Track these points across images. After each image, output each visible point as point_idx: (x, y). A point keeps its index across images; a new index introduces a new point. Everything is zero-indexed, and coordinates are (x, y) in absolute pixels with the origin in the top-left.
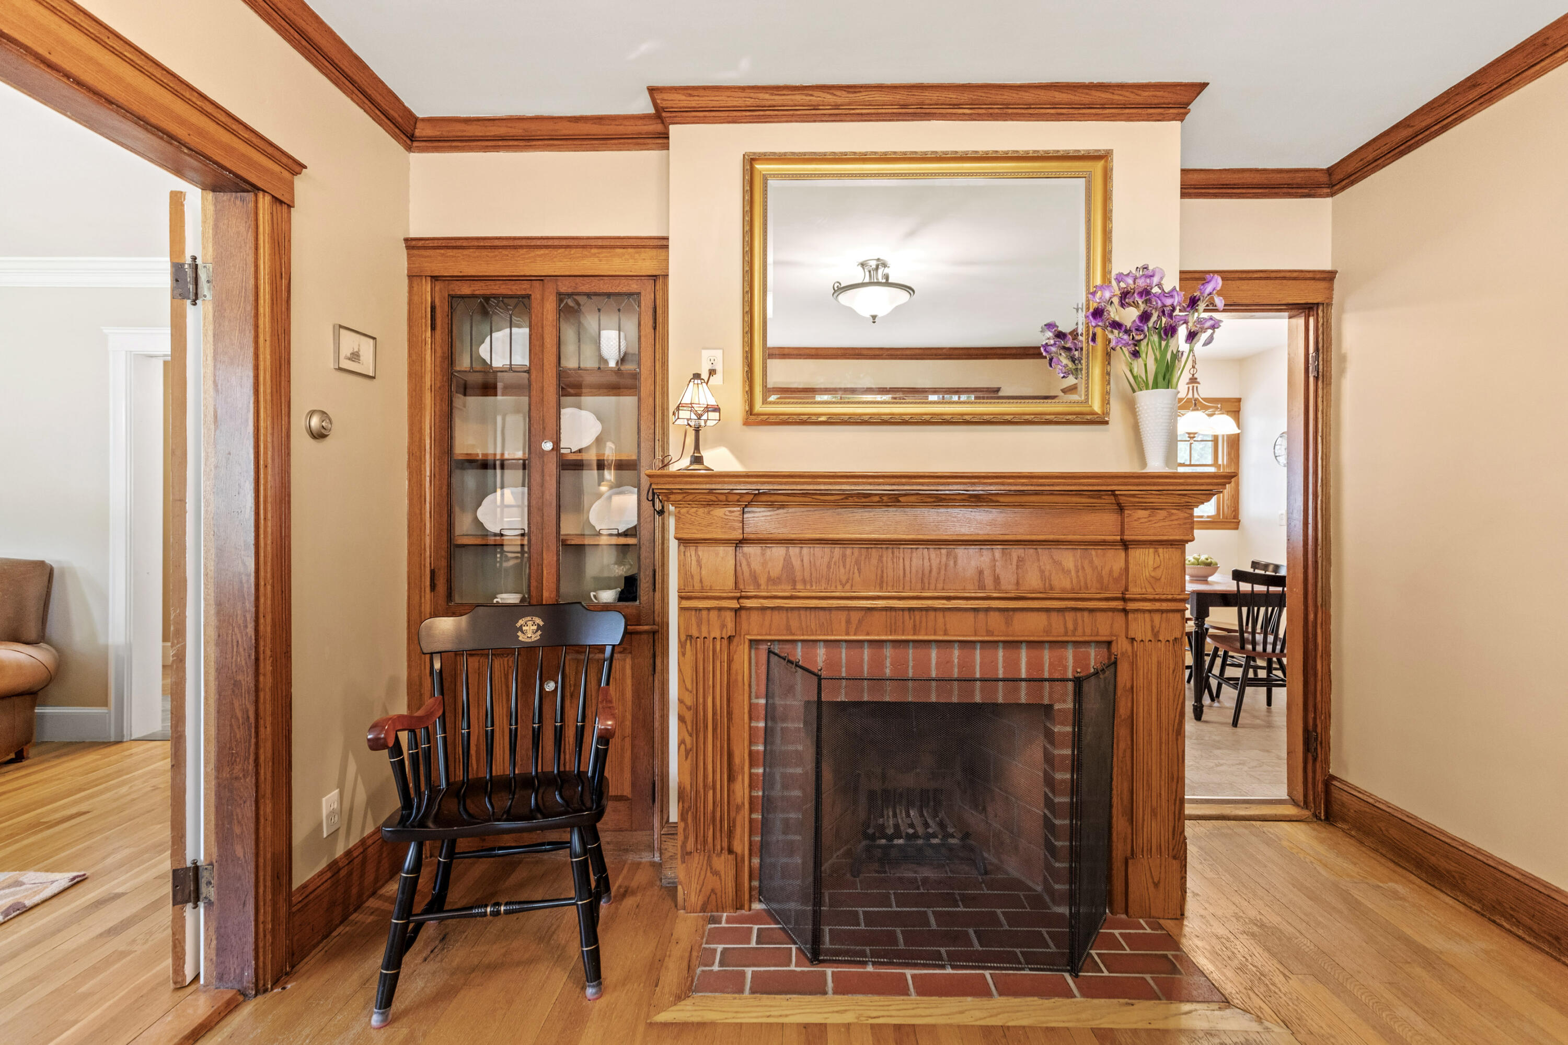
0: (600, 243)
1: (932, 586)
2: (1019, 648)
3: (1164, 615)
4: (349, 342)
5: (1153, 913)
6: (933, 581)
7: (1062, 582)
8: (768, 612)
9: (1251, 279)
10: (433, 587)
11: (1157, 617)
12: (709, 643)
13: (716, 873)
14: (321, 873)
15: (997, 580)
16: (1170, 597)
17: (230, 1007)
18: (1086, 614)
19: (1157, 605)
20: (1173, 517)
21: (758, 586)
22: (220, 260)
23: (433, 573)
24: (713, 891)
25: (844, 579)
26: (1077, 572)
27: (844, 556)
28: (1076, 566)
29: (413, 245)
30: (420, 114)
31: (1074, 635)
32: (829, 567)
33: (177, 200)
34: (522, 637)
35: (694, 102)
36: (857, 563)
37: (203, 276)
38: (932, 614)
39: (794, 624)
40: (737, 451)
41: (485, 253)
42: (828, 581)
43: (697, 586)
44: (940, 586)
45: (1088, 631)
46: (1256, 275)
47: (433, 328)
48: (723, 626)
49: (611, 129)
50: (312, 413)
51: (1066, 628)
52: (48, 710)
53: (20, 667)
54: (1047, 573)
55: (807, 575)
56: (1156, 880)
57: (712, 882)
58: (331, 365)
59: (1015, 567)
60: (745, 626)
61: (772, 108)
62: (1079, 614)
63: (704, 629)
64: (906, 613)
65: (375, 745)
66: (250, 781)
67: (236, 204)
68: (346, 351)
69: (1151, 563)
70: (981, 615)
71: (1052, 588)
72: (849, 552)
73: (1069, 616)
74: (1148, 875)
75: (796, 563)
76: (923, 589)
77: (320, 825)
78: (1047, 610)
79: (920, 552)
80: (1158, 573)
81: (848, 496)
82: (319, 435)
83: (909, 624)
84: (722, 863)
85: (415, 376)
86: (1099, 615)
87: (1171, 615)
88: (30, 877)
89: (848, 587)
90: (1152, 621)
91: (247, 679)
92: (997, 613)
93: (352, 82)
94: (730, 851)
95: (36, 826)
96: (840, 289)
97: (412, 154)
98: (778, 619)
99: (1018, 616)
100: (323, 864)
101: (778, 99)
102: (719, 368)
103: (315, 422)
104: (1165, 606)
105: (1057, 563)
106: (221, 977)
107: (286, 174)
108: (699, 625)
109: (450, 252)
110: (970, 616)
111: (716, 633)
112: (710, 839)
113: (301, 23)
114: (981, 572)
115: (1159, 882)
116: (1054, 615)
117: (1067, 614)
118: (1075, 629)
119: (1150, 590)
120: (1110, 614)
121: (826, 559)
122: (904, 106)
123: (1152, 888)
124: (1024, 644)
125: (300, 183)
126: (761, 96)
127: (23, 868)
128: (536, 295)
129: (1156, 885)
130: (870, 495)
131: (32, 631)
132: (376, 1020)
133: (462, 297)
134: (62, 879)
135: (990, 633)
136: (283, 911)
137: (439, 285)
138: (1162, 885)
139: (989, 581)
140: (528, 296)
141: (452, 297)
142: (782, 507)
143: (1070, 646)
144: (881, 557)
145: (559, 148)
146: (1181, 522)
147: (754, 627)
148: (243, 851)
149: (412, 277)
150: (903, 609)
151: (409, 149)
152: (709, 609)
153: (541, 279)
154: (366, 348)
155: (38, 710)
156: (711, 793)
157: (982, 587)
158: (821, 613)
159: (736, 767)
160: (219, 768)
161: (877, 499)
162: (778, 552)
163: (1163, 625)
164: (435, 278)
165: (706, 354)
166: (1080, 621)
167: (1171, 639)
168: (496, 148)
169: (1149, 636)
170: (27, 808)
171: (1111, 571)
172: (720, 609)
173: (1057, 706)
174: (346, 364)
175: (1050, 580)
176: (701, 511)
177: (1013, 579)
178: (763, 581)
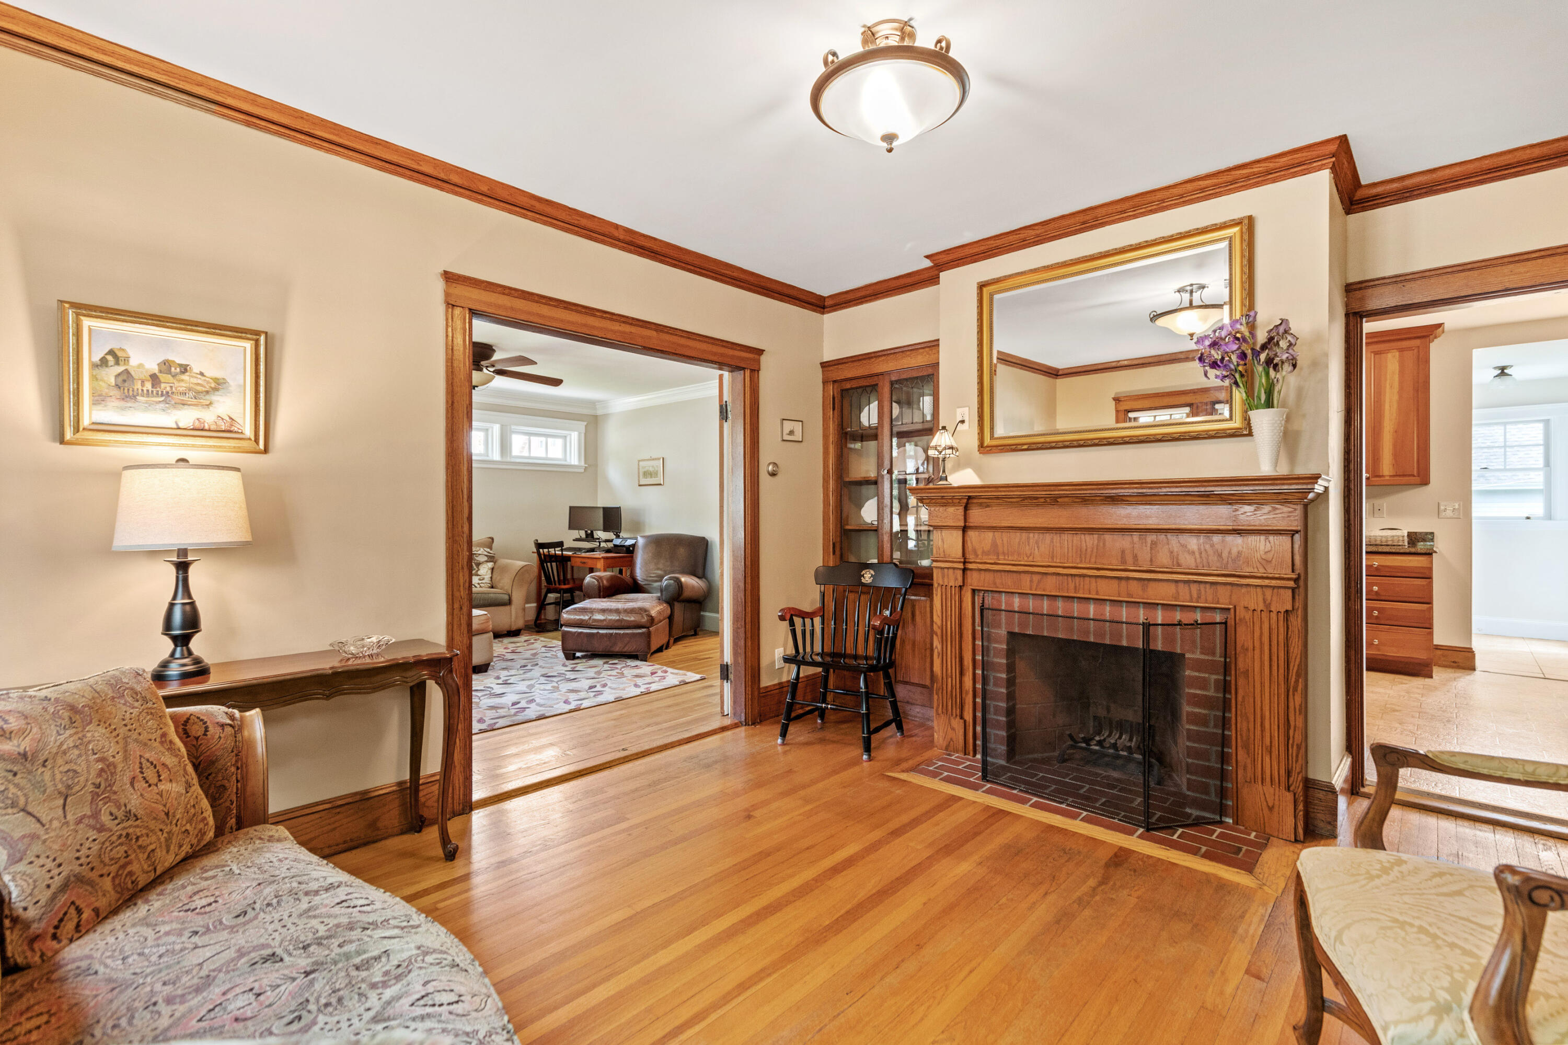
0: (910, 348)
1: (1088, 560)
2: (1156, 609)
3: (1275, 590)
4: (788, 426)
5: (1268, 830)
6: (1088, 556)
7: (1188, 561)
8: (983, 572)
9: (1528, 260)
10: (834, 553)
11: (1268, 592)
12: (949, 588)
13: (953, 729)
14: (774, 685)
15: (1135, 557)
16: (1277, 576)
17: (736, 726)
18: (1208, 586)
19: (1267, 582)
20: (1278, 511)
21: (977, 556)
22: (733, 402)
23: (834, 544)
24: (951, 739)
25: (1028, 553)
26: (1201, 553)
27: (1028, 538)
28: (1199, 549)
29: (825, 365)
30: (826, 294)
31: (1198, 602)
32: (1019, 544)
33: (721, 377)
34: (863, 580)
35: (951, 257)
36: (1037, 543)
37: (729, 409)
38: (1087, 579)
39: (998, 581)
40: (978, 471)
41: (855, 364)
42: (1019, 554)
43: (942, 555)
44: (1093, 560)
45: (1210, 598)
46: (1534, 255)
47: (834, 409)
48: (956, 579)
49: (917, 278)
50: (770, 464)
51: (1191, 596)
52: (707, 614)
53: (693, 587)
54: (1175, 554)
55: (1006, 549)
56: (1270, 805)
57: (951, 734)
58: (780, 439)
59: (1149, 548)
60: (969, 580)
61: (997, 248)
62: (1202, 586)
63: (946, 580)
64: (1070, 578)
65: (782, 618)
66: (743, 629)
67: (739, 375)
68: (786, 431)
69: (1262, 547)
70: (1123, 583)
71: (1179, 565)
72: (1031, 535)
73: (1194, 587)
74: (1263, 799)
75: (999, 542)
76: (1081, 561)
77: (774, 662)
78: (1177, 581)
79: (1079, 536)
80: (1269, 556)
81: (1025, 498)
82: (773, 474)
83: (1072, 586)
84: (957, 724)
85: (826, 437)
86: (1219, 587)
87: (1282, 591)
88: (689, 674)
89: (1031, 558)
90: (1264, 595)
91: (742, 585)
92: (1135, 582)
93: (789, 296)
94: (962, 717)
95: (696, 659)
96: (1155, 317)
97: (826, 316)
98: (989, 577)
99: (1152, 584)
100: (776, 682)
101: (999, 242)
102: (966, 419)
103: (770, 468)
104: (1274, 583)
105: (1184, 546)
106: (735, 714)
107: (756, 356)
108: (943, 577)
109: (840, 366)
110: (1115, 582)
111: (952, 583)
112: (950, 707)
113: (763, 284)
114: (1123, 552)
115: (1273, 807)
116: (1181, 585)
117: (1192, 585)
118: (1199, 597)
119: (1262, 570)
120: (1229, 587)
121: (1017, 540)
122: (1084, 223)
123: (1266, 811)
124: (1160, 607)
125: (763, 358)
126: (989, 242)
127: (688, 670)
128: (880, 384)
129: (1271, 809)
130: (1037, 498)
131: (700, 572)
132: (779, 741)
133: (847, 390)
134: (698, 677)
135: (1131, 596)
136: (756, 693)
137: (836, 385)
138: (1276, 809)
139: (1130, 559)
140: (877, 385)
141: (842, 390)
142: (988, 506)
143: (1198, 610)
144: (1052, 539)
145: (891, 295)
146: (1285, 515)
147: (975, 580)
148: (741, 660)
149: (825, 382)
150: (1067, 575)
151: (823, 313)
152: (948, 568)
153: (882, 374)
154: (798, 427)
155: (702, 613)
156: (950, 680)
157: (1124, 562)
158: (1015, 575)
159: (965, 667)
160: (734, 624)
161: (1042, 500)
162: (989, 535)
163: (1274, 599)
164: (834, 382)
165: (959, 411)
166: (1203, 592)
167: (1283, 610)
168: (862, 303)
169: (1261, 606)
170: (694, 652)
171: (1230, 553)
172: (954, 568)
173: (1188, 655)
174: (786, 437)
175: (1177, 559)
176: (941, 509)
177: (1148, 557)
178: (979, 552)
